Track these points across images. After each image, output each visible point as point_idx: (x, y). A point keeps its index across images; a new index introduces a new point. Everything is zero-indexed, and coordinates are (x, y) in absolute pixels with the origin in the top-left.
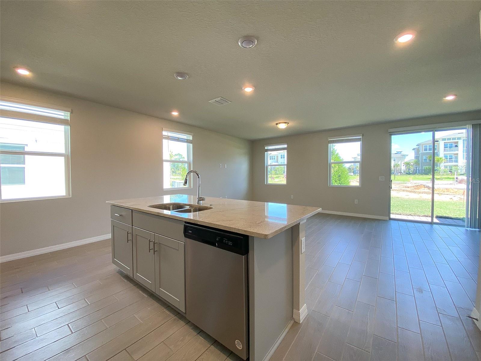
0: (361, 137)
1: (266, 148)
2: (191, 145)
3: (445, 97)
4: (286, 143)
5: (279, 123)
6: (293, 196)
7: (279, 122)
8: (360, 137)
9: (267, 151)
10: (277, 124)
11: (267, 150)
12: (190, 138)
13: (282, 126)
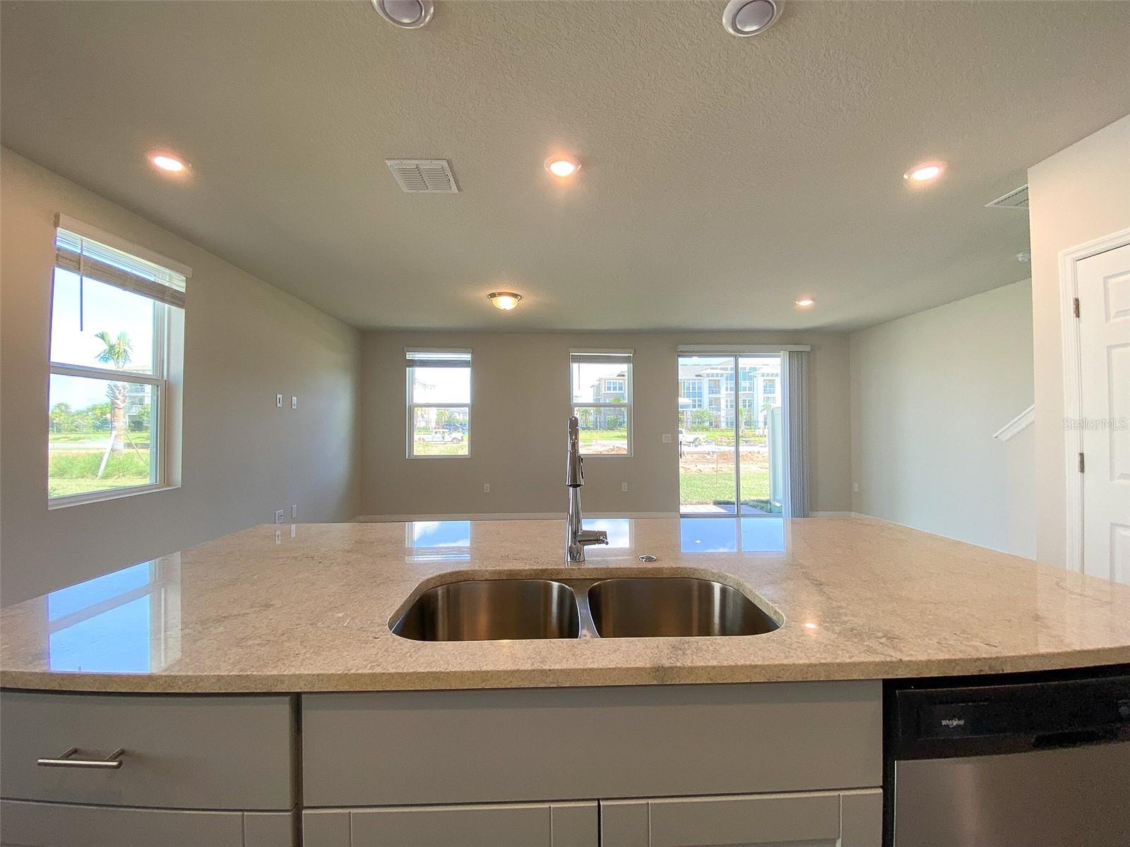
0: (632, 355)
1: (409, 356)
2: (179, 315)
3: (799, 301)
4: (470, 350)
5: (500, 294)
6: (488, 485)
7: (499, 291)
8: (629, 355)
9: (410, 366)
10: (493, 295)
11: (413, 363)
12: (177, 282)
13: (506, 304)
